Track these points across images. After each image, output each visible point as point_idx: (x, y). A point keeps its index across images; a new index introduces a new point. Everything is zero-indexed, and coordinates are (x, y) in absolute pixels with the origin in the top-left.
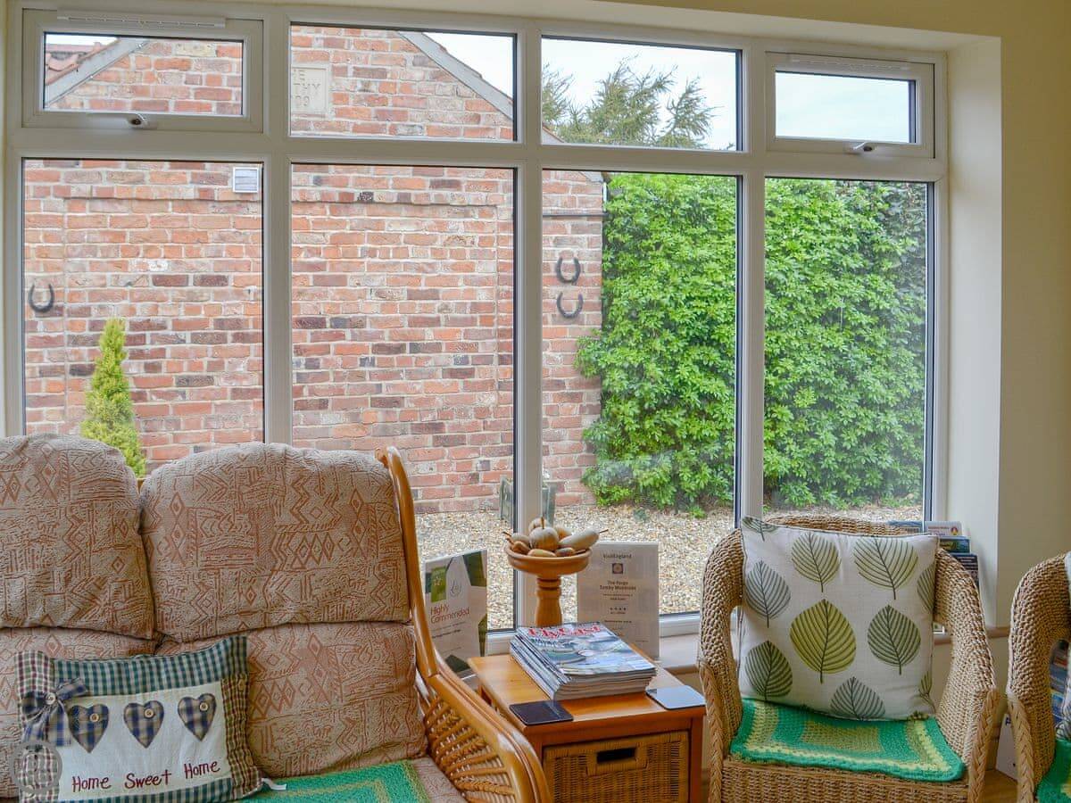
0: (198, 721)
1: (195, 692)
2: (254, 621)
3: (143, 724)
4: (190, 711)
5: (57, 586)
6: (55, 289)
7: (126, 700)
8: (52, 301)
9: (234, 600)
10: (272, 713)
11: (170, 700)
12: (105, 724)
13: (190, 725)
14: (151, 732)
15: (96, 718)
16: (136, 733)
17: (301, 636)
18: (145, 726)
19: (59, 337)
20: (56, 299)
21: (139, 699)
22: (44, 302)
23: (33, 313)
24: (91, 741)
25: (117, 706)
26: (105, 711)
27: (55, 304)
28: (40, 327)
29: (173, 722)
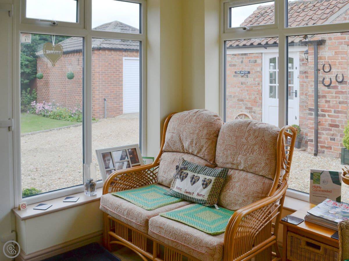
0: (205, 185)
1: (208, 177)
2: (235, 167)
3: (194, 180)
4: (204, 181)
6: (344, 75)
7: (193, 174)
8: (343, 79)
9: (230, 160)
10: (228, 191)
11: (202, 177)
12: (186, 177)
13: (203, 184)
14: (194, 183)
15: (185, 175)
16: (191, 181)
17: (244, 174)
18: (194, 181)
19: (345, 91)
20: (344, 79)
21: (196, 175)
22: (340, 80)
23: (337, 83)
24: (182, 179)
25: (190, 174)
26: (187, 174)
27: (344, 80)
28: (339, 88)
29: (200, 182)
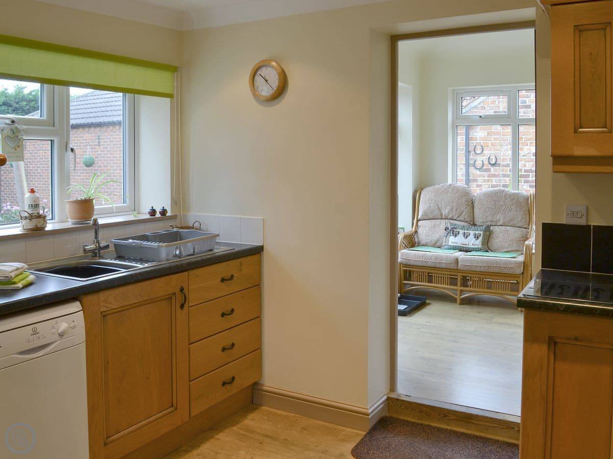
0: (477, 237)
1: (477, 232)
2: (494, 224)
3: (466, 235)
4: (475, 235)
5: (454, 211)
6: (497, 157)
7: (464, 231)
8: (496, 161)
9: (489, 218)
10: (494, 240)
11: (472, 233)
12: (458, 234)
13: (475, 237)
14: (467, 237)
15: (457, 233)
16: (464, 236)
17: (503, 228)
18: (466, 236)
19: (499, 174)
20: (498, 160)
21: (466, 231)
22: (493, 162)
23: (490, 166)
24: (456, 236)
25: (461, 232)
26: (459, 232)
28: (492, 170)
29: (472, 236)
